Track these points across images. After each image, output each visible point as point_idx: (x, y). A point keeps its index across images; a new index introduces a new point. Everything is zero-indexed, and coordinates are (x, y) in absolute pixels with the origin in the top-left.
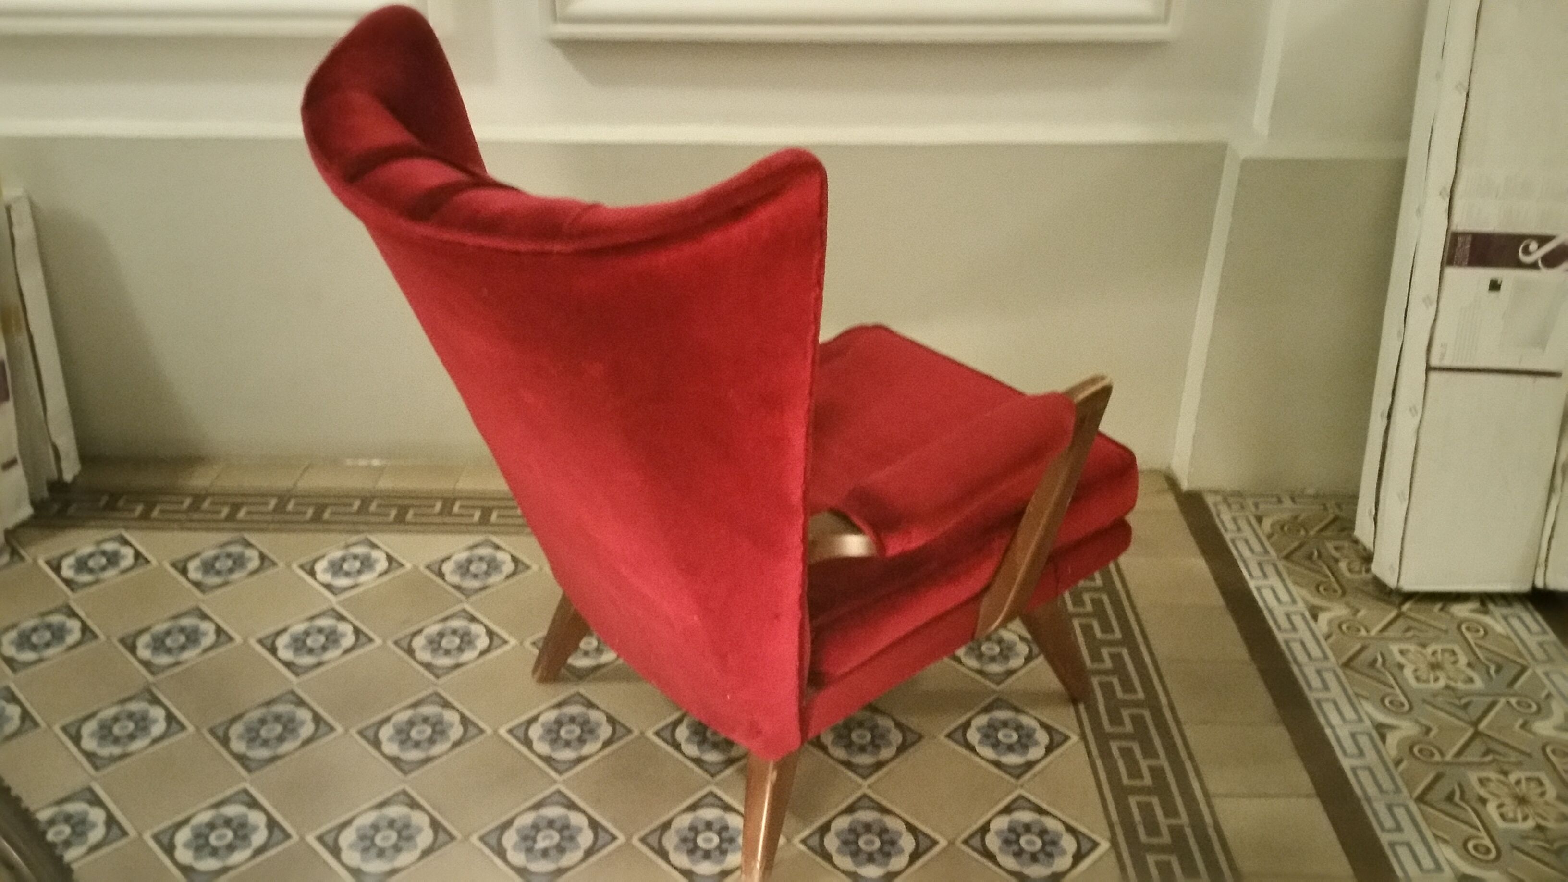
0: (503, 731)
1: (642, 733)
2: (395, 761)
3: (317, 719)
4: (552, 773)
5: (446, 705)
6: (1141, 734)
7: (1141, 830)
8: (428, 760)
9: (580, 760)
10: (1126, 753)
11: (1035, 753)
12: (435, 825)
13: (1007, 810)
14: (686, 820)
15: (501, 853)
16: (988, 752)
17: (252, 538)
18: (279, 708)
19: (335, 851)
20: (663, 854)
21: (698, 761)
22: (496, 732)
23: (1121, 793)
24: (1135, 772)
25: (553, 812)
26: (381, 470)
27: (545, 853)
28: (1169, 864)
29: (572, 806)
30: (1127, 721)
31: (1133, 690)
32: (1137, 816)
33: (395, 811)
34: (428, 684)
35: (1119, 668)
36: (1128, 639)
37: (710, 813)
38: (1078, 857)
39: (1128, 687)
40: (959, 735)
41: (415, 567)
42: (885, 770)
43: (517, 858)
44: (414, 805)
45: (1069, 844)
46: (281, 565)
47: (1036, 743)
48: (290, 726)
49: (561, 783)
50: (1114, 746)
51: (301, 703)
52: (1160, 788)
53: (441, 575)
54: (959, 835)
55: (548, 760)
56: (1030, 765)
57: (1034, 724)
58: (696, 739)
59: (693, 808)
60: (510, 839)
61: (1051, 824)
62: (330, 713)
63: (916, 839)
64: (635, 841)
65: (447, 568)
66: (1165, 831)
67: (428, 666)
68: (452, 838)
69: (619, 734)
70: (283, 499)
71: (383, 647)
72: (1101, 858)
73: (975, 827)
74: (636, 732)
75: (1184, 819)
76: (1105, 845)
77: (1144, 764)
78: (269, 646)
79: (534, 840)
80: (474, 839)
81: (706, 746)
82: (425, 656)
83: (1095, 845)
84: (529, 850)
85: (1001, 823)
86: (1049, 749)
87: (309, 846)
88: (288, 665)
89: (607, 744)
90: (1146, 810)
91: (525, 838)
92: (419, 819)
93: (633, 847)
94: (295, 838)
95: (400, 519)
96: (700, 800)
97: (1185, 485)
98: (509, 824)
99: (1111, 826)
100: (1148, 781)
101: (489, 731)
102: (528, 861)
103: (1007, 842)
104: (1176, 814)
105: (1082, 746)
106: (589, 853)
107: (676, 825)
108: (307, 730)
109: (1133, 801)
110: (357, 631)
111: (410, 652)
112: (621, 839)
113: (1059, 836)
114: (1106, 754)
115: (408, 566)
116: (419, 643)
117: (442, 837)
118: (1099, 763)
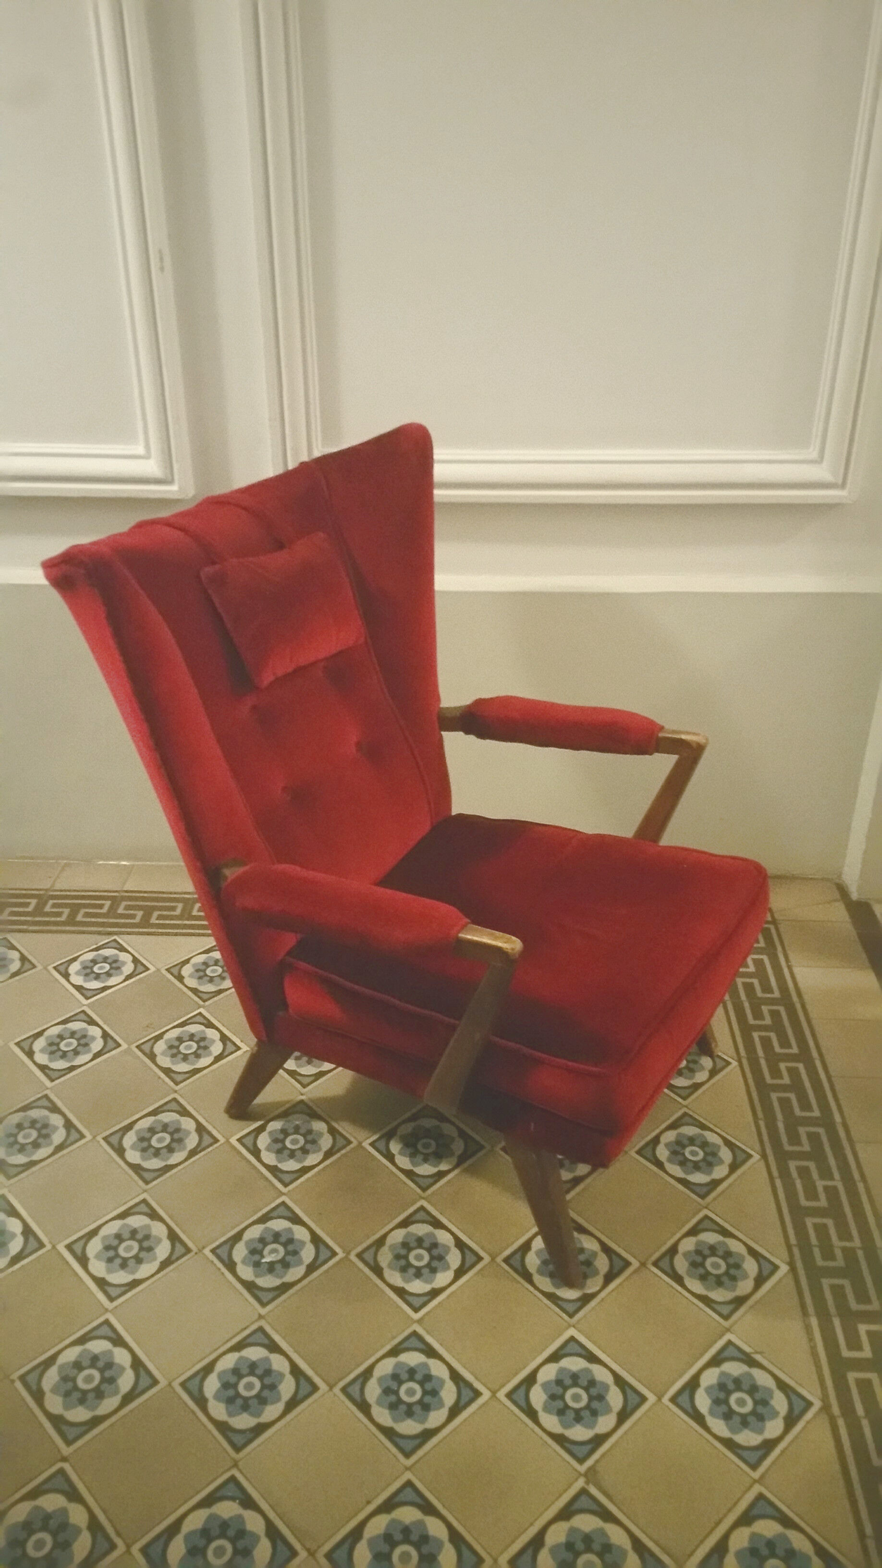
0: (233, 1141)
1: (360, 1143)
2: (137, 1168)
3: (69, 1125)
4: (279, 1186)
5: (184, 1113)
6: (817, 1154)
7: (817, 1252)
8: (168, 1168)
9: (305, 1170)
10: (804, 1172)
11: (719, 1172)
12: (173, 1237)
13: (693, 1232)
14: (398, 1236)
15: (231, 1266)
16: (676, 1170)
17: (14, 939)
18: (34, 1114)
19: (83, 1261)
20: (378, 1271)
21: (409, 1174)
22: (228, 1141)
23: (798, 1213)
24: (812, 1194)
25: (279, 1225)
26: (129, 870)
27: (271, 1268)
28: (842, 1287)
29: (296, 1220)
30: (804, 1139)
31: (809, 1108)
32: (814, 1240)
33: (137, 1221)
34: (167, 1090)
35: (796, 1086)
36: (804, 1056)
37: (421, 1229)
38: (760, 1281)
39: (805, 1105)
40: (648, 1152)
41: (158, 970)
42: (581, 1186)
43: (246, 1272)
44: (153, 1215)
45: (751, 1266)
46: (40, 967)
47: (721, 1162)
48: (44, 1131)
49: (287, 1196)
50: (792, 1165)
51: (55, 1109)
52: (834, 1210)
53: (180, 978)
54: (651, 1256)
55: (274, 1170)
56: (715, 1183)
57: (718, 1141)
58: (409, 1151)
59: (405, 1224)
60: (240, 1252)
61: (735, 1246)
62: (81, 1121)
63: (611, 1260)
64: (353, 1257)
65: (187, 971)
66: (838, 1253)
67: (167, 1071)
68: (188, 1250)
69: (339, 1145)
70: (42, 899)
71: (128, 1051)
72: (780, 1280)
73: (664, 1249)
74: (355, 1143)
75: (857, 1243)
76: (784, 1268)
77: (820, 1184)
78: (27, 1048)
79: (261, 1254)
80: (207, 1251)
81: (419, 1158)
82: (165, 1061)
83: (776, 1268)
84: (257, 1265)
85: (688, 1245)
86: (733, 1167)
87: (59, 1254)
88: (43, 1068)
89: (328, 1154)
90: (821, 1230)
91: (253, 1252)
92: (158, 1230)
93: (351, 1261)
94: (49, 1247)
95: (145, 922)
96: (411, 1215)
97: (855, 896)
98: (238, 1237)
99: (789, 1247)
100: (823, 1202)
101: (222, 1140)
102: (256, 1276)
103: (694, 1265)
104: (850, 1238)
105: (762, 1164)
106: (311, 1268)
107: (389, 1241)
108: (59, 1136)
109: (809, 1222)
110: (105, 1036)
111: (152, 1057)
112: (341, 1254)
113: (743, 1258)
114: (785, 1174)
115: (152, 969)
116: (160, 1047)
117: (179, 1249)
118: (778, 1183)
